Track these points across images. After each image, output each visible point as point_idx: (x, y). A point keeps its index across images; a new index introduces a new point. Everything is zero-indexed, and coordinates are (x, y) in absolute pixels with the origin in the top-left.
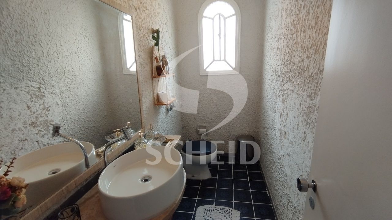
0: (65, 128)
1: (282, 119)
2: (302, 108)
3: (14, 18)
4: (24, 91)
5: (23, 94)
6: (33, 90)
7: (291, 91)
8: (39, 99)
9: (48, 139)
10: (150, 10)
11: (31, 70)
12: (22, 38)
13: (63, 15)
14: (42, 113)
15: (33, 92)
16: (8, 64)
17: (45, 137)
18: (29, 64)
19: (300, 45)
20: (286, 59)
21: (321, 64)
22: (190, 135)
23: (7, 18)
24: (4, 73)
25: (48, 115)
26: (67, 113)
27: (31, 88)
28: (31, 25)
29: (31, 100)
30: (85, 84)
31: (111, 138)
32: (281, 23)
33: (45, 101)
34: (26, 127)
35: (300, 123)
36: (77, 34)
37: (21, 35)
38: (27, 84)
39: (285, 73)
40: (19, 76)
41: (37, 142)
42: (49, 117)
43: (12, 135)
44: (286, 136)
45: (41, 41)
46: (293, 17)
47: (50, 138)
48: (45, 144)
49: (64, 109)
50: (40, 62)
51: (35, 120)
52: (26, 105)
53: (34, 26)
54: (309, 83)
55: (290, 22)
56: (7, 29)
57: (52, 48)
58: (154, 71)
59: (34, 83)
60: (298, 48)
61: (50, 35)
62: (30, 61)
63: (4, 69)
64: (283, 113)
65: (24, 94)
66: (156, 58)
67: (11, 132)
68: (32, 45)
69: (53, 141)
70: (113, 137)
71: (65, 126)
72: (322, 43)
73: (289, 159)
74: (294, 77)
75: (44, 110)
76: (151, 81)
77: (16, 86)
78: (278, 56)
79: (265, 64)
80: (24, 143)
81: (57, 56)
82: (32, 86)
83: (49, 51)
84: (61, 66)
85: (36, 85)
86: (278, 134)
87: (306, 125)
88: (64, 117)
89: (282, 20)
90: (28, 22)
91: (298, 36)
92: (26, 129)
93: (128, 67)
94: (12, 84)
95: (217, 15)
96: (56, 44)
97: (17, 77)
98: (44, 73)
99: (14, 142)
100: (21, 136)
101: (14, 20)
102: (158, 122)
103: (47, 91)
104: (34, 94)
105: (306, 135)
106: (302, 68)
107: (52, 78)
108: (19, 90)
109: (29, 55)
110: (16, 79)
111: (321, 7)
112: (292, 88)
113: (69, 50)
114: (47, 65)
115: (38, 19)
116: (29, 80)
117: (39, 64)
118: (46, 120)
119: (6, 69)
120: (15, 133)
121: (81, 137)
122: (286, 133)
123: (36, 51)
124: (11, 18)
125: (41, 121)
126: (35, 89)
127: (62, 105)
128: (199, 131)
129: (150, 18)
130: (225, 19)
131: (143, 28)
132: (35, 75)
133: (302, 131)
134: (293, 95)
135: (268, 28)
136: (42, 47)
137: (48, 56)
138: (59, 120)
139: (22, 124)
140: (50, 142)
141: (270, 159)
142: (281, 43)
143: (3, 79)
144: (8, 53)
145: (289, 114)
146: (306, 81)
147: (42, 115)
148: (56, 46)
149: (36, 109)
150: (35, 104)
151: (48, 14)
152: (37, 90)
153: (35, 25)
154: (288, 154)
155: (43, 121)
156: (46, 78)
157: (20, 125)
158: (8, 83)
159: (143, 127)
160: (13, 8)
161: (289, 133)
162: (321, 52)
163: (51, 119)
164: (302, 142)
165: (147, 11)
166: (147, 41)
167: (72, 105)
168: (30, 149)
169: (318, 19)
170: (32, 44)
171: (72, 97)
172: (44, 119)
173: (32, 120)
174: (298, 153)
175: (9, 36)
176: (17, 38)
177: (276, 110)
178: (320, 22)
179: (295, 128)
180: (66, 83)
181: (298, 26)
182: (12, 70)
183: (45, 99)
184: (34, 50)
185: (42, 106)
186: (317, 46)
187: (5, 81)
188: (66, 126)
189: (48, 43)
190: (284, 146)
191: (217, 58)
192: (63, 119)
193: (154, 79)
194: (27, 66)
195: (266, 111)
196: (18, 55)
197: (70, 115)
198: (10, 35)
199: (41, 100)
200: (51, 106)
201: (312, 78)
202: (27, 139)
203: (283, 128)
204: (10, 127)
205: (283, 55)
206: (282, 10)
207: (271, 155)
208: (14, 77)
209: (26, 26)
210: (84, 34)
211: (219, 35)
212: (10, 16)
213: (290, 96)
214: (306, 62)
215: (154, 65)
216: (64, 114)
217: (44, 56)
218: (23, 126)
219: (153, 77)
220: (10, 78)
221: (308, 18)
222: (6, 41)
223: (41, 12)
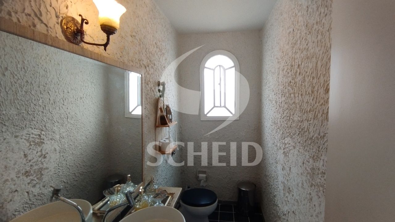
0: (59, 175)
1: (285, 172)
2: (305, 167)
3: (27, 70)
4: (24, 139)
5: (22, 142)
6: (33, 138)
7: (293, 147)
8: (37, 146)
9: (40, 189)
10: (157, 65)
11: (34, 118)
12: (32, 88)
13: (74, 64)
14: (37, 160)
15: (33, 139)
16: (14, 113)
17: (36, 186)
18: (34, 112)
19: (298, 106)
20: (285, 114)
21: (321, 130)
22: (189, 181)
23: (21, 70)
24: (8, 122)
25: (44, 163)
26: (64, 159)
27: (32, 136)
28: (43, 75)
29: (29, 148)
30: (86, 128)
31: (110, 193)
32: (278, 80)
33: (43, 148)
34: (19, 177)
35: (304, 182)
36: (85, 81)
37: (31, 85)
38: (28, 131)
39: (285, 127)
40: (22, 124)
41: (27, 192)
42: (45, 164)
43: (3, 186)
44: (290, 191)
45: (49, 90)
46: (290, 79)
47: (42, 188)
48: (35, 195)
49: (62, 154)
50: (46, 109)
51: (29, 168)
52: (23, 154)
53: (45, 76)
54: (310, 144)
55: (287, 82)
56: (19, 81)
57: (59, 95)
58: (157, 121)
59: (35, 130)
60: (296, 108)
61: (59, 83)
62: (35, 109)
63: (9, 118)
64: (285, 167)
65: (24, 142)
66: (161, 109)
67: (3, 183)
68: (41, 94)
69: (44, 190)
70: (112, 192)
71: (59, 173)
72: (320, 111)
73: (296, 218)
74: (295, 134)
75: (40, 157)
76: (154, 131)
77: (17, 134)
78: (276, 108)
79: (264, 112)
80: (14, 194)
81: (62, 102)
82: (32, 134)
83: (55, 98)
84: (65, 112)
85: (37, 132)
86: (281, 187)
87: (311, 186)
88: (59, 164)
89: (279, 78)
90: (41, 73)
91: (296, 97)
92: (18, 179)
93: (130, 111)
94: (13, 133)
95: (218, 66)
96: (64, 91)
97: (20, 125)
98: (47, 119)
99: (4, 194)
100: (12, 187)
101: (27, 72)
102: (157, 171)
103: (47, 138)
104: (34, 142)
105: (312, 197)
106: (302, 128)
107: (54, 124)
108: (19, 138)
109: (35, 104)
110: (18, 128)
111: (315, 79)
112: (293, 144)
113: (75, 96)
114: (51, 112)
115: (51, 70)
116: (31, 128)
117: (44, 111)
118: (41, 168)
119: (10, 118)
120: (7, 184)
121: (74, 184)
122: (289, 188)
123: (43, 99)
124: (25, 70)
125: (35, 169)
126: (35, 137)
127: (60, 151)
128: (198, 176)
129: (157, 73)
130: (225, 70)
131: (150, 82)
132: (38, 123)
133: (307, 192)
134: (294, 151)
135: (265, 80)
136: (50, 96)
137: (54, 103)
138: (54, 167)
139: (16, 174)
140: (40, 191)
141: (274, 212)
142: (279, 98)
143: (6, 128)
144: (16, 103)
145: (291, 169)
146: (307, 142)
147: (38, 163)
148: (64, 94)
149: (33, 157)
150: (32, 152)
151: (61, 65)
152: (37, 137)
153: (47, 75)
154: (293, 212)
155: (38, 169)
156: (49, 124)
157: (13, 175)
158: (9, 132)
159: (144, 179)
160: (28, 61)
161: (293, 189)
162: (320, 119)
163: (46, 167)
164: (308, 204)
165: (155, 67)
166: (153, 93)
167: (70, 151)
168: (19, 201)
169: (314, 88)
170: (41, 92)
171: (71, 142)
172: (39, 167)
173: (26, 169)
174: (305, 214)
175: (20, 87)
176: (27, 88)
177: (278, 162)
178: (316, 91)
179: (299, 185)
180: (67, 128)
181: (295, 88)
182: (16, 119)
183: (43, 146)
184: (42, 98)
185: (39, 154)
186: (316, 112)
187: (8, 130)
188: (61, 173)
189: (56, 91)
190: (288, 201)
191: (217, 104)
192: (58, 165)
193: (157, 128)
194: (32, 114)
195: (267, 159)
196: (25, 104)
197: (66, 161)
198: (22, 86)
199: (39, 147)
200: (49, 153)
201: (313, 140)
202: (18, 190)
203: (286, 182)
204: (3, 178)
205: (281, 109)
206: (278, 68)
207: (275, 208)
208: (17, 126)
209: (38, 76)
210: (92, 80)
211: (220, 84)
212: (24, 68)
213: (291, 151)
214: (306, 124)
215: (158, 115)
216: (61, 160)
217: (51, 103)
218: (16, 175)
219: (156, 127)
220: (13, 126)
221: (304, 84)
222: (16, 91)
223: (55, 64)
